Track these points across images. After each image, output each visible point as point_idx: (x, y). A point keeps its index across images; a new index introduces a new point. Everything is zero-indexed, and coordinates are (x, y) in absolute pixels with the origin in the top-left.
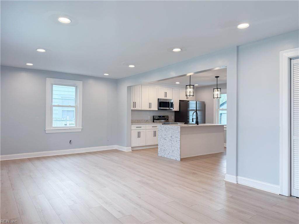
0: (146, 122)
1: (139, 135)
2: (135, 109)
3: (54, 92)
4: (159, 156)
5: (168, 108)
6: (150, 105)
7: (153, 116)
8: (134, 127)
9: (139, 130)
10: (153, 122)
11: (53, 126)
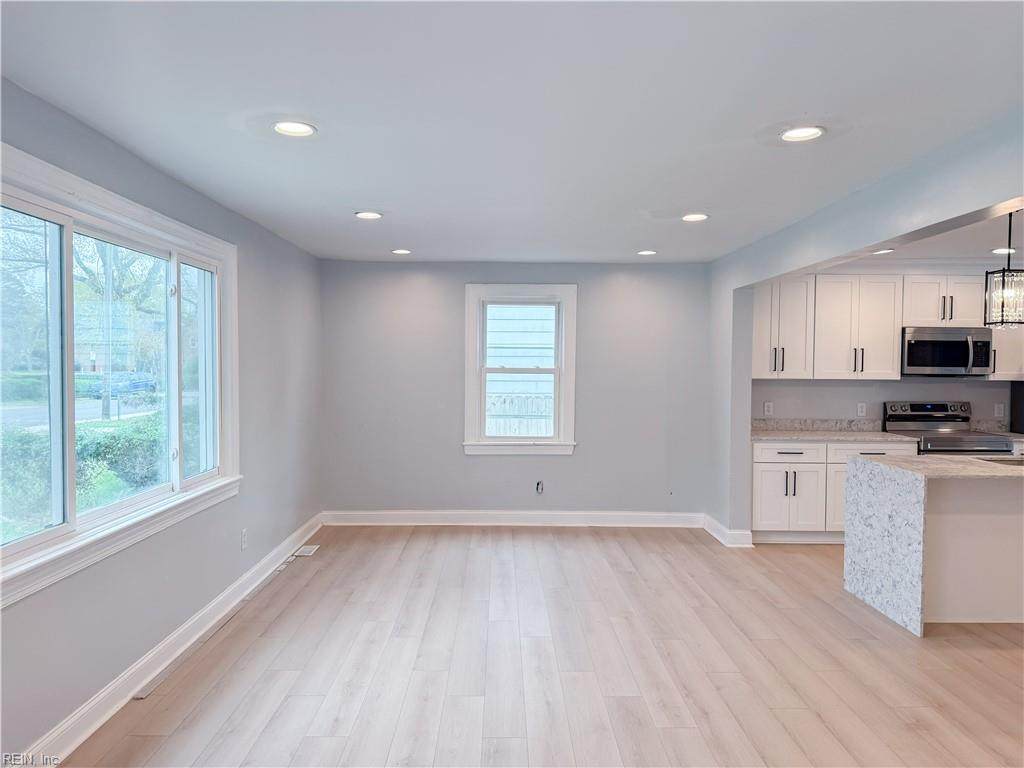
0: (848, 428)
1: (791, 485)
2: (783, 376)
3: (490, 325)
4: (846, 591)
5: (962, 370)
6: (859, 357)
7: (885, 404)
8: (767, 451)
9: (790, 464)
10: (884, 429)
11: (487, 434)
